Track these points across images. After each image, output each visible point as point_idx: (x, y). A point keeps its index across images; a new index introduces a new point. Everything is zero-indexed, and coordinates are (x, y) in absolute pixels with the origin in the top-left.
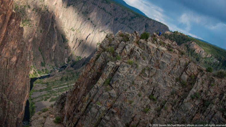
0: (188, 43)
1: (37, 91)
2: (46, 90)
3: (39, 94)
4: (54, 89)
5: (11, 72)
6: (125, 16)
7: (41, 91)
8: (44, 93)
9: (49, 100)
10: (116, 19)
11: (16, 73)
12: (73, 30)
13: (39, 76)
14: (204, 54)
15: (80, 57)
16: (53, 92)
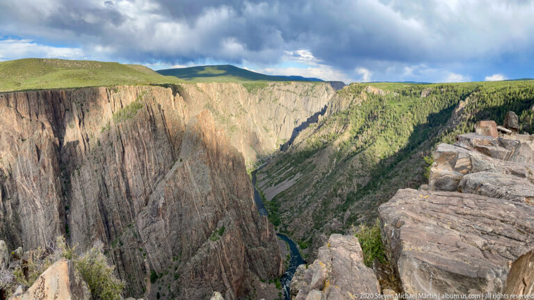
0: (365, 89)
1: (261, 181)
2: (268, 177)
3: (263, 183)
4: (274, 175)
5: (232, 175)
6: (306, 88)
7: (264, 179)
8: (267, 180)
9: (273, 185)
10: (301, 95)
11: (236, 175)
12: (271, 119)
13: (258, 168)
14: (383, 93)
15: (285, 139)
16: (274, 177)
